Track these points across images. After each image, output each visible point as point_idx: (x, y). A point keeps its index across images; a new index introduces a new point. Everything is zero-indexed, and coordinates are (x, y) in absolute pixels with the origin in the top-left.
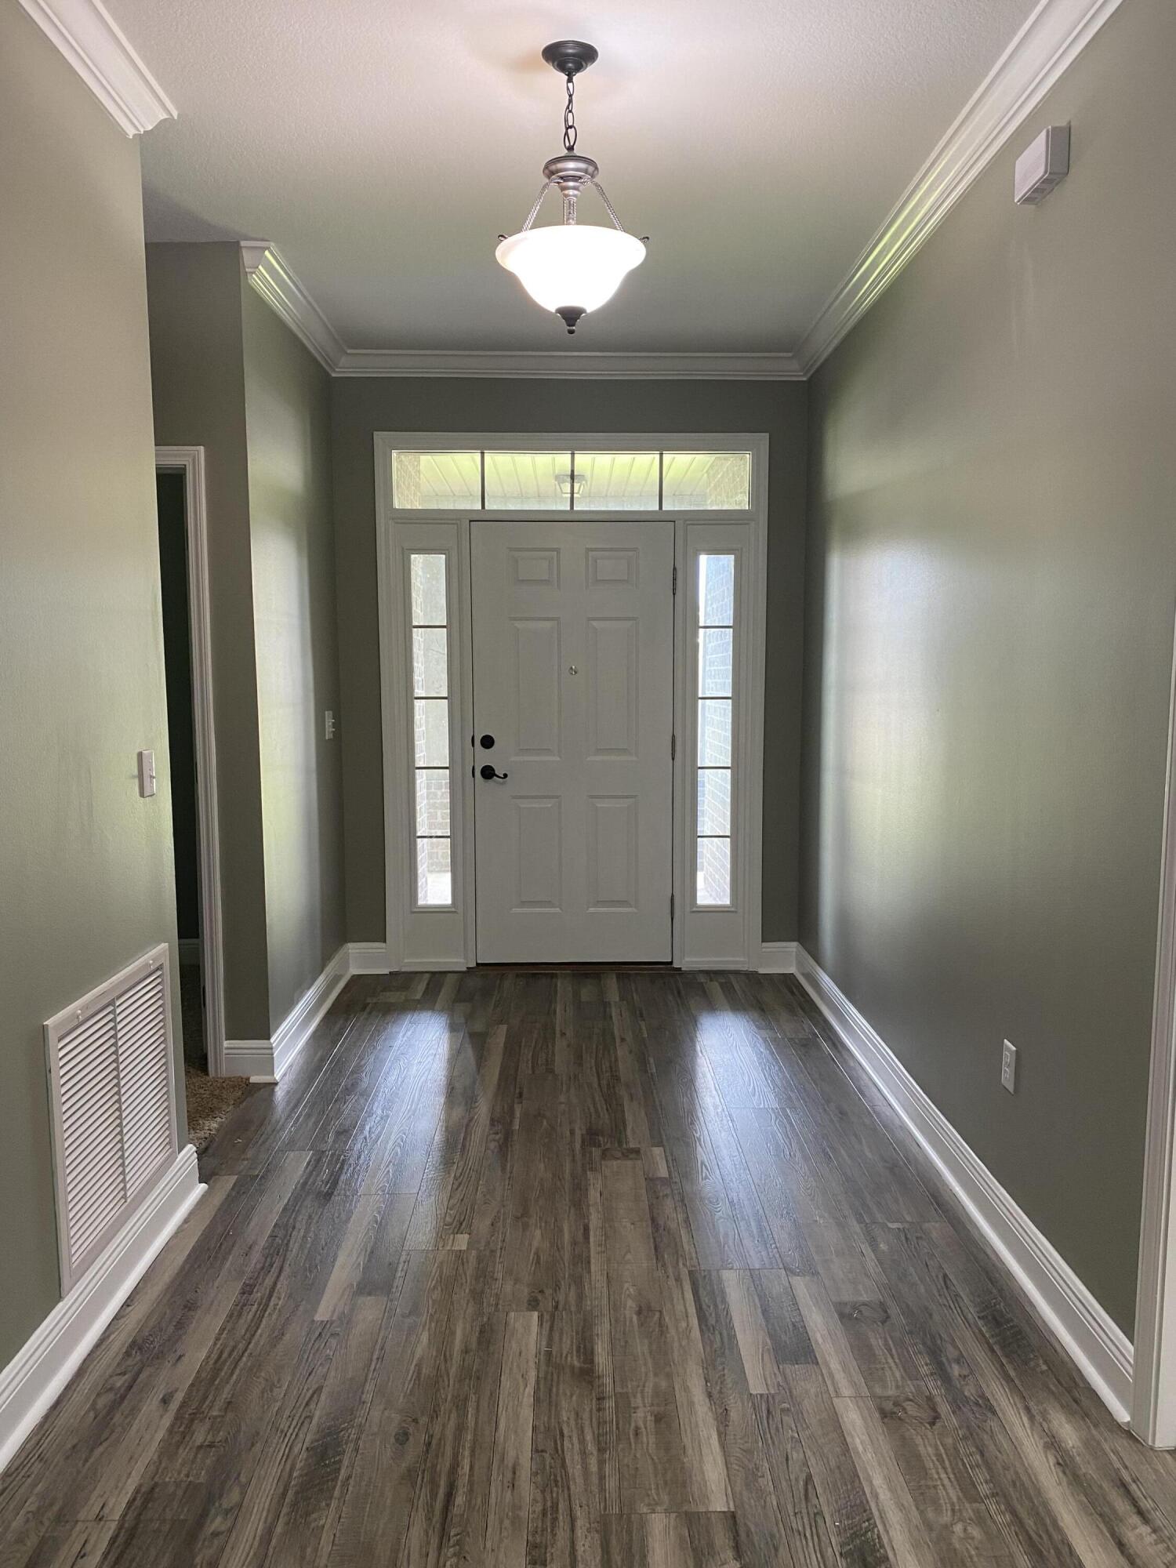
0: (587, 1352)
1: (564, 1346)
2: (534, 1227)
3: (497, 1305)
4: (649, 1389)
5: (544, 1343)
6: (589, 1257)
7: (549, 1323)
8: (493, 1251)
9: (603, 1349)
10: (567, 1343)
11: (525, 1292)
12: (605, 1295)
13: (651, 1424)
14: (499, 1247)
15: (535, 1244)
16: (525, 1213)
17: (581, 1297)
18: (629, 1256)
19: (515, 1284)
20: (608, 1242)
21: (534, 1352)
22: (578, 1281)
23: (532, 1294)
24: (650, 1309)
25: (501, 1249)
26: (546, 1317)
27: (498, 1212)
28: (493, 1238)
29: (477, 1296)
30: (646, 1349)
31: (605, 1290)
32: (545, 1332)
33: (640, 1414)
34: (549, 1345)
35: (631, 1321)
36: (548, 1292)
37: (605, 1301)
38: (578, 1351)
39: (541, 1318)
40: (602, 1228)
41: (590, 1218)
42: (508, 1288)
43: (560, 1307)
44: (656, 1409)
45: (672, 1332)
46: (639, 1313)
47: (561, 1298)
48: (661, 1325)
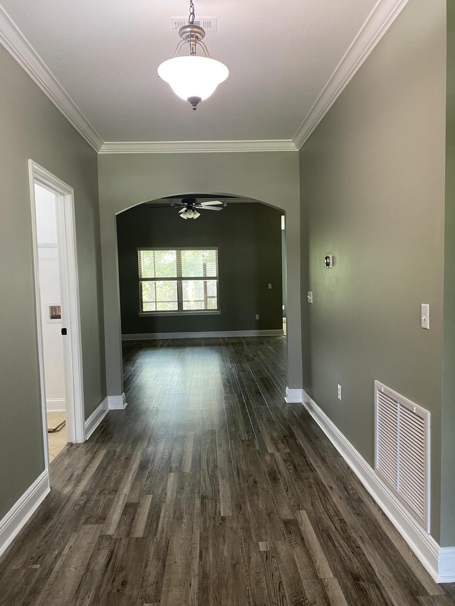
0: (202, 503)
1: (211, 505)
2: (228, 557)
3: (238, 518)
4: (184, 495)
5: (218, 506)
6: (200, 541)
7: (217, 512)
8: (245, 542)
9: (197, 505)
10: (210, 505)
11: (228, 524)
12: (194, 524)
13: (185, 487)
14: (243, 544)
15: (226, 548)
16: (234, 566)
17: (205, 522)
18: (181, 542)
19: (232, 527)
20: (190, 550)
21: (221, 503)
22: (205, 529)
23: (224, 523)
24: (178, 519)
25: (242, 544)
26: (218, 514)
27: (249, 567)
28: (247, 549)
29: (247, 521)
30: (182, 505)
31: (194, 525)
32: (218, 509)
33: (188, 489)
34: (216, 505)
35: (186, 514)
36: (218, 524)
37: (195, 521)
38: (206, 504)
39: (220, 514)
40: (192, 558)
41: (198, 565)
42: (235, 525)
43: (213, 518)
44: (183, 490)
45: (171, 511)
46: (183, 517)
47: (213, 522)
48: (175, 514)
